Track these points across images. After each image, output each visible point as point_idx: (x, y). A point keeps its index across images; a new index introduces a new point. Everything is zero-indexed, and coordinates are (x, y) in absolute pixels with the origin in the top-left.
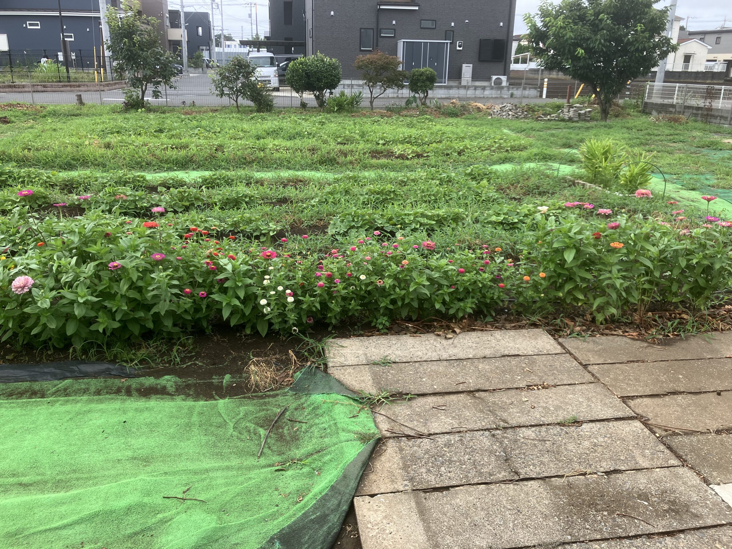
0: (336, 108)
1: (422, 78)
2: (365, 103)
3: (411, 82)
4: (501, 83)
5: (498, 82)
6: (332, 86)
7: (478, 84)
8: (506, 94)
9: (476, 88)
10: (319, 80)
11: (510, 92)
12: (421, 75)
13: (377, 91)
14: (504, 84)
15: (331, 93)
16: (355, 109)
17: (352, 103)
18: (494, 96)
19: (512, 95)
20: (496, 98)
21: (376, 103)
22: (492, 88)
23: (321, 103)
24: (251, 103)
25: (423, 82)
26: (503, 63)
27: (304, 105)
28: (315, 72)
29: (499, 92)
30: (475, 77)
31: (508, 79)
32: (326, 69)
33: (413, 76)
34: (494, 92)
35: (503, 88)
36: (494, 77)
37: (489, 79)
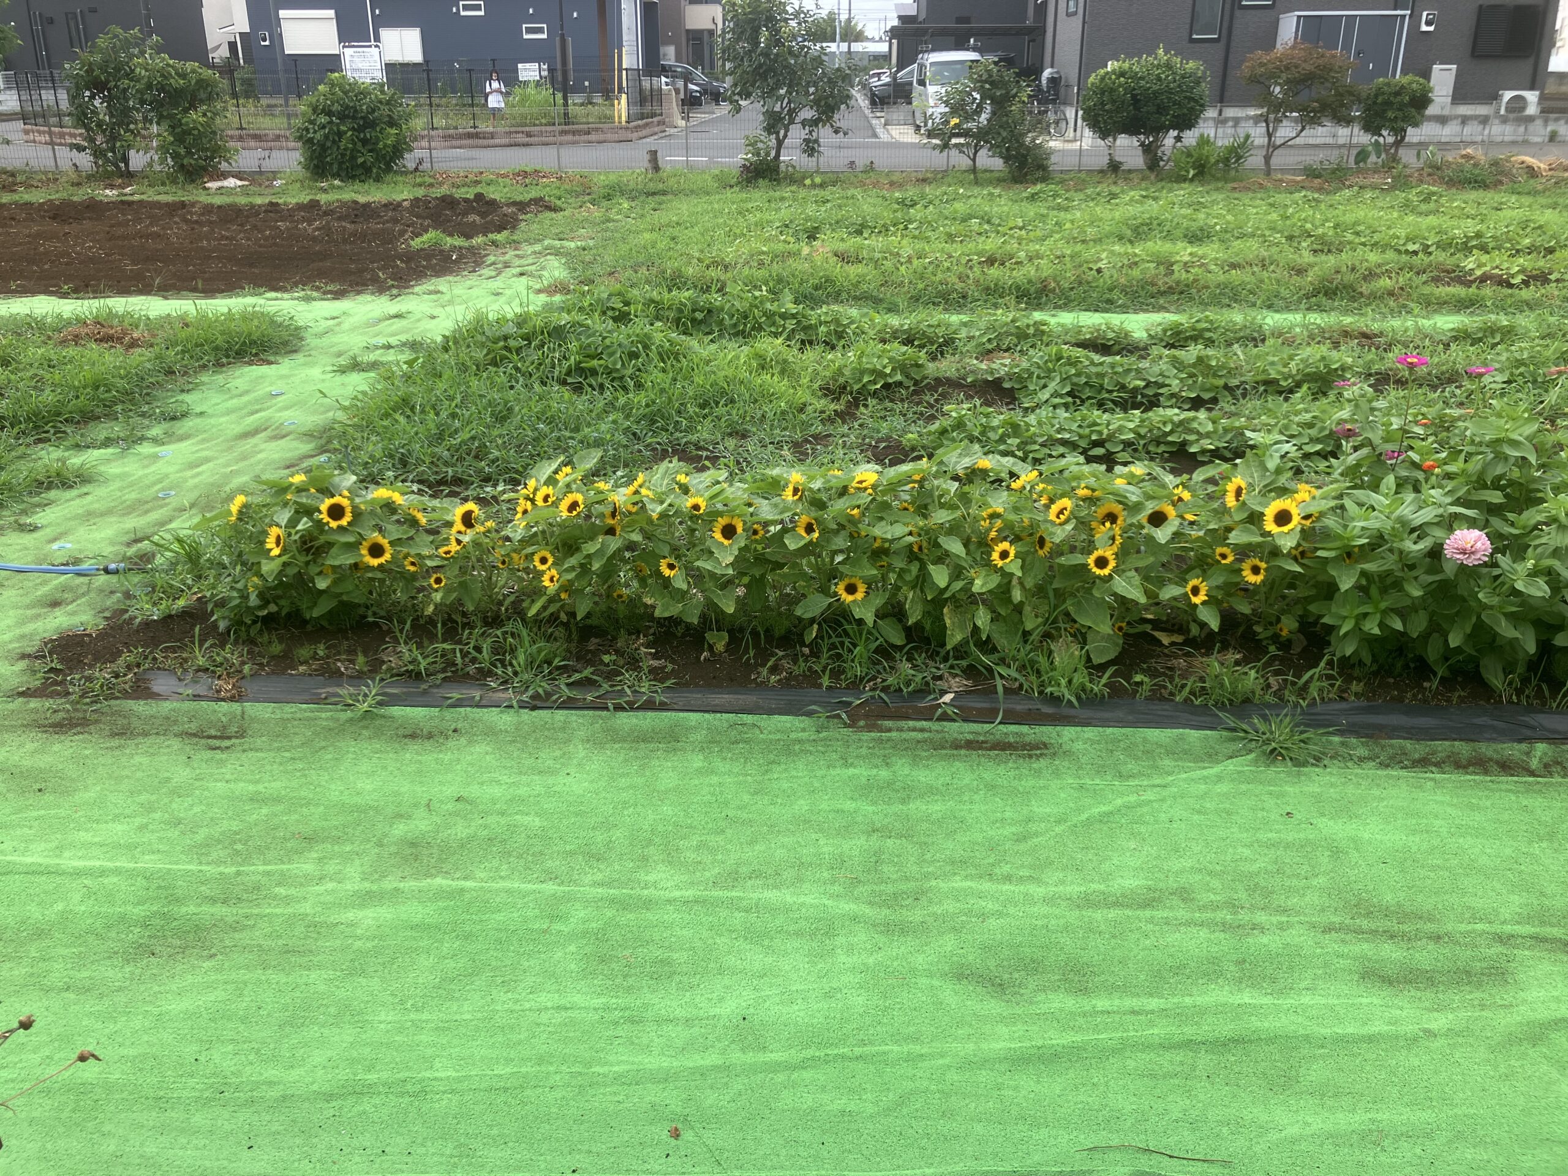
0: (1192, 173)
1: (1399, 99)
2: (1255, 160)
3: (1367, 109)
4: (1524, 108)
5: (1518, 104)
6: (1186, 122)
7: (1464, 110)
8: (1539, 132)
9: (1465, 120)
10: (1161, 110)
11: (1549, 129)
12: (1397, 94)
13: (1286, 131)
14: (1532, 110)
15: (1178, 139)
16: (1233, 173)
17: (1227, 159)
18: (1506, 139)
19: (1553, 137)
20: (1514, 143)
21: (1277, 160)
22: (1504, 120)
23: (1153, 161)
24: (998, 163)
25: (1400, 110)
26: (1531, 61)
27: (1114, 167)
28: (1154, 93)
29: (1522, 129)
30: (1460, 95)
31: (1542, 98)
32: (1179, 86)
33: (1376, 96)
34: (1508, 129)
35: (1531, 119)
36: (1508, 95)
37: (1496, 97)
